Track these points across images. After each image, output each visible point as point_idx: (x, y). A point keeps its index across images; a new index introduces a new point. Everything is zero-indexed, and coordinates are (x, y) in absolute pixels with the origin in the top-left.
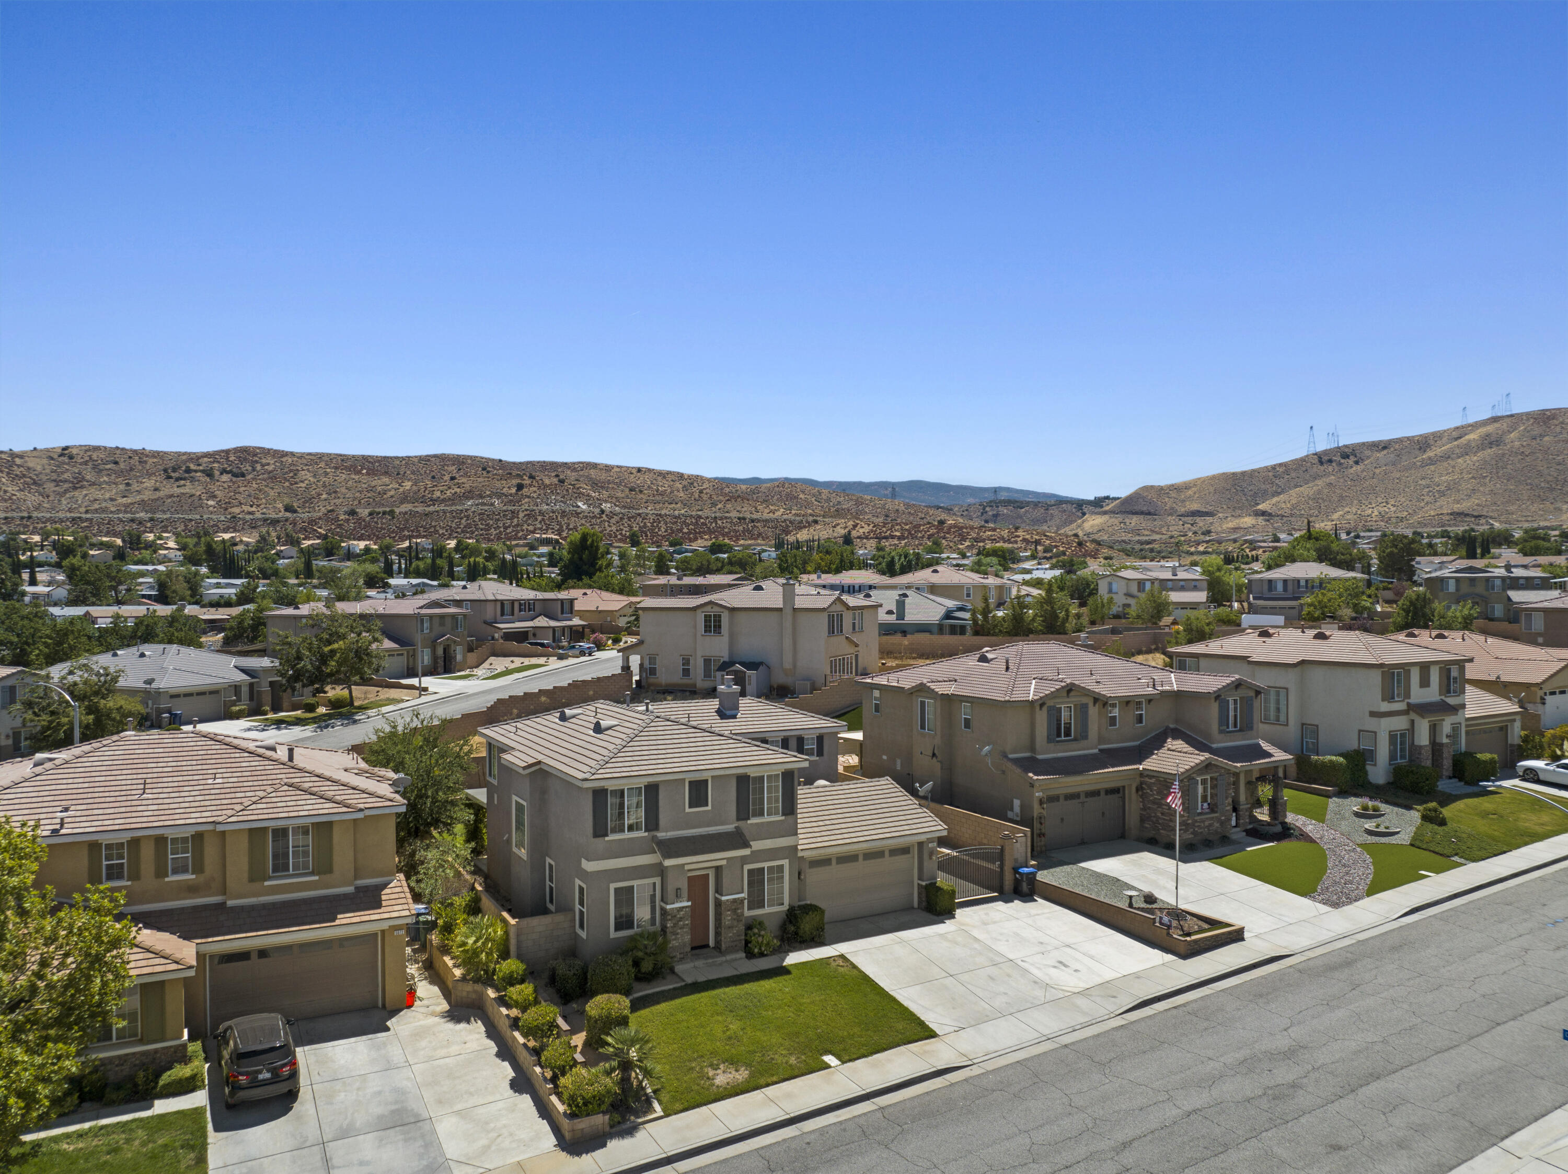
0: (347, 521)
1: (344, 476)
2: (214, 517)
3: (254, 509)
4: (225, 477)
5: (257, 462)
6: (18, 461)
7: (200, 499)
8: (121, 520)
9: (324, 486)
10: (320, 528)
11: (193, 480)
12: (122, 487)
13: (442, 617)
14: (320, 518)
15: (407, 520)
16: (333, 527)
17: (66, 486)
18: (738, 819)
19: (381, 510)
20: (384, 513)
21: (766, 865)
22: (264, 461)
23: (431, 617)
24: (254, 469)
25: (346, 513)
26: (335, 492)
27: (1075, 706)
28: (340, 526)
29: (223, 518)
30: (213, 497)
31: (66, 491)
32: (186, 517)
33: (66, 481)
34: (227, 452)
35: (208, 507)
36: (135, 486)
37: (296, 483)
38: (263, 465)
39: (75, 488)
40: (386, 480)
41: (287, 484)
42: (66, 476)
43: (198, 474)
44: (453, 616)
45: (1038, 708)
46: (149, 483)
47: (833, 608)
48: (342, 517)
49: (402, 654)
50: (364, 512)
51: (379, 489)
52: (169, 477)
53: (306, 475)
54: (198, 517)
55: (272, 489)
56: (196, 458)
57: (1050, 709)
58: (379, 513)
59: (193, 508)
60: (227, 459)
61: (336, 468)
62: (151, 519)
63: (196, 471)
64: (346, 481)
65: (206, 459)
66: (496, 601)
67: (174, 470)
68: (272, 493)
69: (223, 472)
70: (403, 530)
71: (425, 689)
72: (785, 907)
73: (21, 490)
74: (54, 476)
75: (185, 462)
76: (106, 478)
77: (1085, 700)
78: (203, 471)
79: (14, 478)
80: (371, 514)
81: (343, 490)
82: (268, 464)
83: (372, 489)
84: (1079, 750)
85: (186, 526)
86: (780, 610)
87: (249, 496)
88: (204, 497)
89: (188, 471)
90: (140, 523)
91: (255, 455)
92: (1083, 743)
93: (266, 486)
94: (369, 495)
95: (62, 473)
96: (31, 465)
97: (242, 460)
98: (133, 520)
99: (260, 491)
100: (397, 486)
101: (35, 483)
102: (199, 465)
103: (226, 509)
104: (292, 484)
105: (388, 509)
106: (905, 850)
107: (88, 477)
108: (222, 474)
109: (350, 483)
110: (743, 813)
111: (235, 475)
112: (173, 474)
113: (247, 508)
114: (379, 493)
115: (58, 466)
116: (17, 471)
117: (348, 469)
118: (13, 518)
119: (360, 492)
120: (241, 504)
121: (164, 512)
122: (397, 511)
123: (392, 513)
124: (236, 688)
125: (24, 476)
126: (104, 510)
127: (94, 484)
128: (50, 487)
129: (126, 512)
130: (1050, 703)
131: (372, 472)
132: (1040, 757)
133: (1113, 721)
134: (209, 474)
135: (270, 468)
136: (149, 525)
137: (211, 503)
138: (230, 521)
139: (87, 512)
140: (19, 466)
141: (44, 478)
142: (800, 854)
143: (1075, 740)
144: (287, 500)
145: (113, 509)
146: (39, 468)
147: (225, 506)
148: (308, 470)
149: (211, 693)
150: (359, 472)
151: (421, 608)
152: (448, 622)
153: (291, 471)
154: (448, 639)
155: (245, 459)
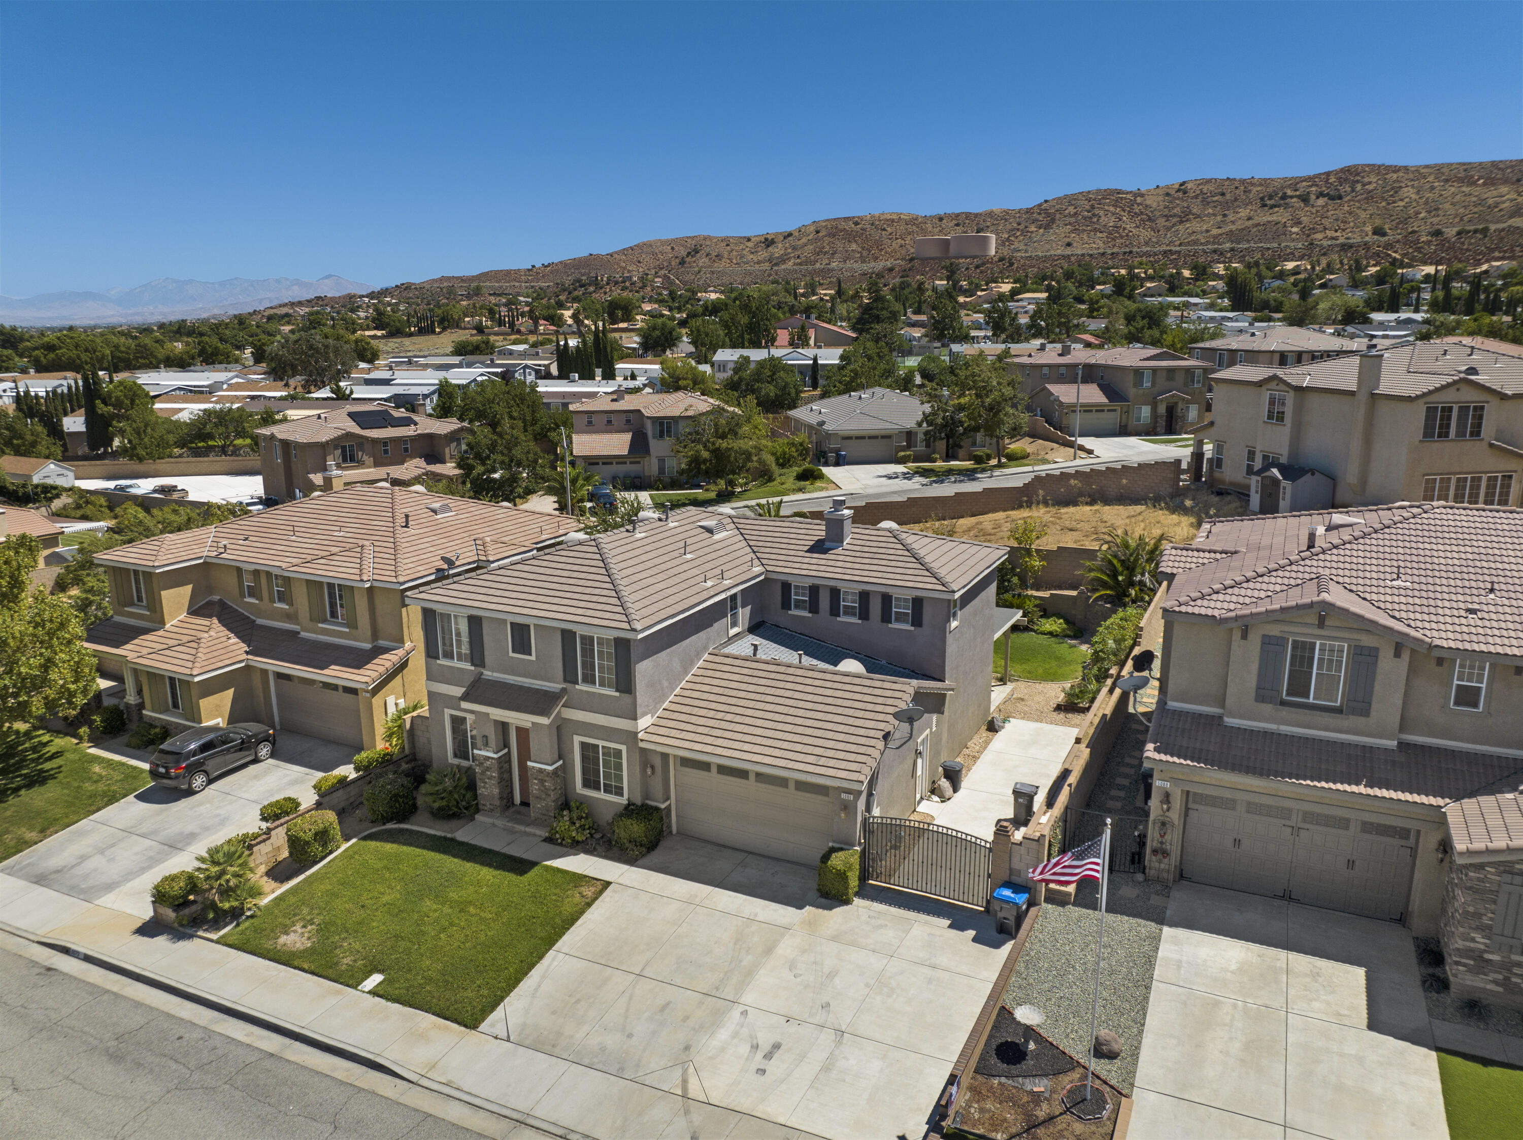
0: (1429, 243)
1: (1453, 189)
2: (1292, 244)
3: (1338, 234)
4: (1321, 201)
5: (1358, 182)
6: (1139, 200)
7: (1285, 226)
8: (1204, 251)
9: (1426, 203)
10: (1396, 252)
11: (1287, 206)
12: (1219, 218)
13: (1171, 371)
14: (1398, 241)
15: (1502, 239)
16: (1411, 250)
17: (1175, 220)
18: (565, 680)
19: (1472, 228)
20: (1476, 231)
21: (601, 743)
22: (1366, 180)
23: (1155, 370)
24: (1353, 190)
25: (1429, 234)
26: (1437, 209)
27: (1349, 646)
28: (1418, 250)
29: (1300, 246)
30: (1298, 223)
31: (1174, 225)
32: (1265, 246)
33: (1175, 216)
34: (1328, 174)
35: (1291, 233)
36: (1231, 217)
37: (1394, 202)
38: (1364, 185)
39: (1181, 222)
40: (1504, 189)
41: (1384, 204)
42: (1175, 211)
43: (1294, 200)
44: (1188, 371)
45: (1237, 635)
46: (1244, 213)
47: (1449, 396)
48: (1424, 239)
49: (1115, 410)
50: (1451, 232)
51: (1491, 201)
52: (1264, 205)
53: (1409, 193)
54: (1276, 245)
55: (1365, 210)
56: (1295, 183)
57: (1267, 641)
58: (1469, 232)
59: (1277, 236)
60: (1327, 181)
61: (1447, 181)
62: (1232, 250)
63: (1292, 197)
64: (1454, 195)
65: (1304, 184)
66: (1273, 352)
67: (1271, 197)
68: (1363, 215)
69: (1320, 195)
70: (1493, 250)
71: (1090, 452)
72: (623, 800)
73: (1137, 227)
74: (1166, 212)
75: (1282, 188)
76: (1211, 211)
77: (1367, 641)
78: (1299, 197)
79: (1133, 215)
80: (1459, 233)
81: (1447, 206)
82: (1370, 183)
83: (1482, 202)
84: (1340, 732)
85: (1263, 255)
86: (1352, 393)
87: (1337, 220)
88: (1289, 223)
89: (1284, 197)
90: (1221, 254)
91: (1358, 174)
92: (1360, 721)
93: (1359, 208)
94: (1476, 210)
95: (1173, 208)
96: (1148, 202)
97: (1341, 181)
98: (1215, 251)
99: (1350, 213)
100: (1515, 196)
101: (1150, 219)
102: (1296, 190)
103: (1309, 236)
104: (1389, 204)
105: (1481, 227)
106: (822, 790)
107: (1194, 211)
108: (1318, 198)
109: (1458, 197)
110: (570, 676)
111: (1332, 198)
112: (1269, 202)
113: (1330, 233)
114: (1489, 207)
115: (1170, 202)
116: (1137, 209)
117: (1461, 180)
118: (1118, 254)
119: (1465, 207)
120: (1325, 229)
121: (1248, 241)
122: (1493, 227)
123: (1485, 231)
124: (909, 435)
125: (1142, 213)
126: (1195, 242)
127: (1199, 216)
128: (1161, 222)
129: (1214, 243)
130: (1274, 630)
131: (1490, 182)
132: (1229, 721)
133: (1467, 697)
134: (1305, 199)
135: (1370, 187)
136: (1229, 255)
137: (1295, 230)
138: (1306, 248)
139: (1180, 245)
140: (1139, 204)
141: (1157, 214)
142: (642, 745)
143: (1338, 711)
144: (1378, 222)
145: (1203, 241)
146: (1155, 205)
147: (1308, 232)
148: (1413, 186)
149: (883, 437)
150: (1474, 183)
151: (1145, 359)
152: (1180, 378)
153: (1392, 189)
154: (1173, 396)
155: (1346, 180)
